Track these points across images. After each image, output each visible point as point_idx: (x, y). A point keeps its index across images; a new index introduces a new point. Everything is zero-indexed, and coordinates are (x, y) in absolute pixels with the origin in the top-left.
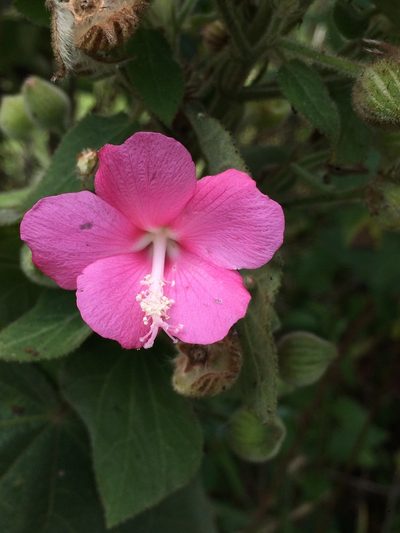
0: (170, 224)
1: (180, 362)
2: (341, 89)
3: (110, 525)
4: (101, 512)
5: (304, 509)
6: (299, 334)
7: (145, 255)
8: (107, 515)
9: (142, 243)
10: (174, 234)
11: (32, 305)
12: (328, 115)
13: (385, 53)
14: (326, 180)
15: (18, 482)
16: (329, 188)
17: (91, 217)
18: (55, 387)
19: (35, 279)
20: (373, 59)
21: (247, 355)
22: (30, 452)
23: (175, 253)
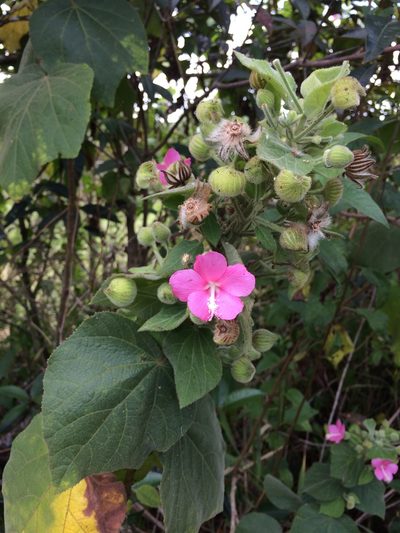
0: (217, 281)
1: (216, 332)
2: (277, 236)
3: (181, 407)
4: (177, 401)
5: (270, 454)
6: (262, 330)
7: (208, 291)
8: (180, 403)
9: (207, 287)
10: (218, 284)
11: (158, 312)
12: (272, 245)
13: (291, 226)
14: (273, 267)
15: (142, 389)
16: (274, 271)
17: (192, 278)
18: (161, 349)
19: (162, 301)
20: (287, 227)
21: (241, 330)
22: (147, 377)
23: (218, 291)
